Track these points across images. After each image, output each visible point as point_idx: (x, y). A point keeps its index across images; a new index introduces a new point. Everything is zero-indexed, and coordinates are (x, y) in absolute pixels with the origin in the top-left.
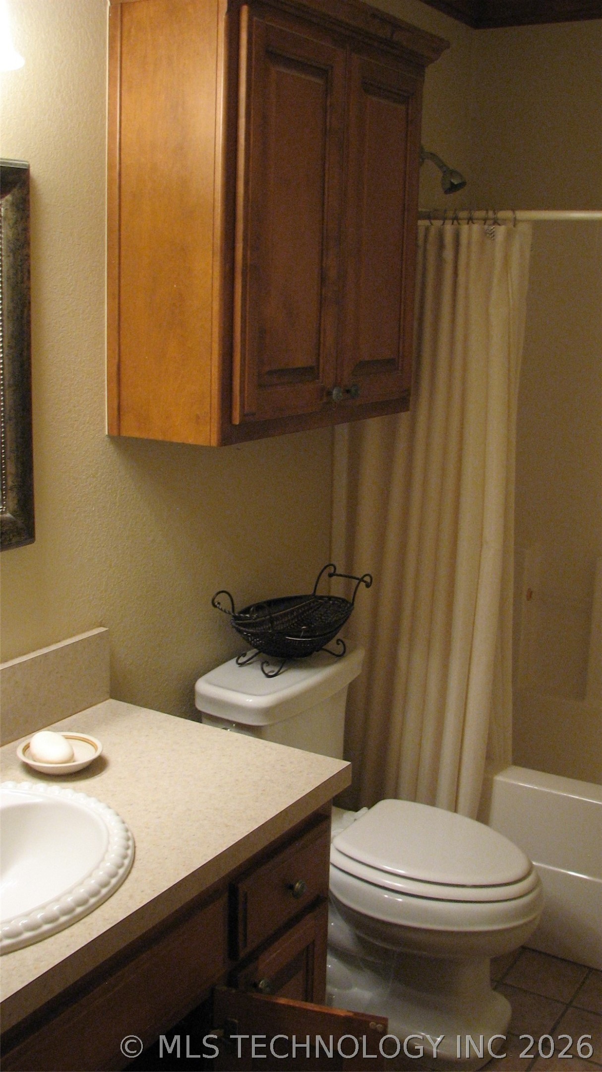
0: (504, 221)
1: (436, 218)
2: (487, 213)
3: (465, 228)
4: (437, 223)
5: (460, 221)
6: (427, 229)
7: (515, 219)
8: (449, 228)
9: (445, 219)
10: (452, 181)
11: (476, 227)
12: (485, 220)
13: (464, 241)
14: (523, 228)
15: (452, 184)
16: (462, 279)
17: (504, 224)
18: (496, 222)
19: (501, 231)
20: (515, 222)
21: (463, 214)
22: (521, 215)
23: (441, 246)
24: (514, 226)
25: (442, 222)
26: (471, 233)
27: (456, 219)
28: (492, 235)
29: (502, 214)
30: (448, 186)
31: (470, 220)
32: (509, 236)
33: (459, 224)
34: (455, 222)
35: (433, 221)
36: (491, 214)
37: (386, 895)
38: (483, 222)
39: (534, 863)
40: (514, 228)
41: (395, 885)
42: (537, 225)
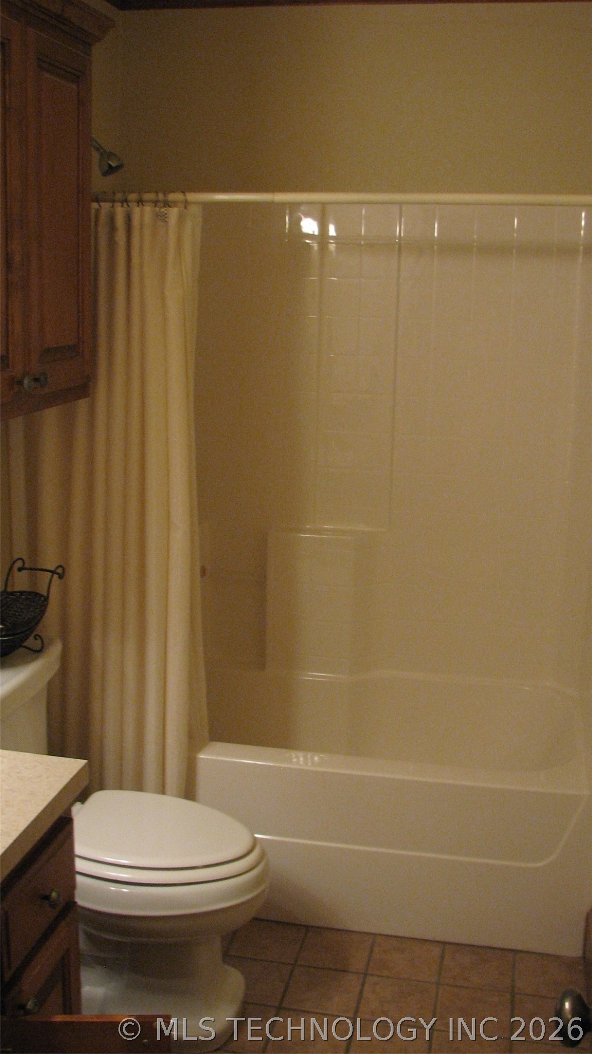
0: (175, 203)
1: (105, 201)
2: (157, 195)
3: (136, 211)
4: (106, 206)
5: (129, 204)
6: (98, 211)
7: (186, 201)
8: (120, 211)
9: (114, 201)
10: (110, 162)
11: (148, 209)
12: (156, 203)
13: (136, 222)
14: (194, 210)
15: (110, 166)
16: (135, 261)
17: (176, 206)
18: (167, 204)
19: (173, 213)
20: (186, 204)
21: (133, 197)
22: (192, 197)
23: (112, 228)
24: (186, 207)
25: (111, 205)
26: (144, 215)
27: (125, 201)
28: (164, 218)
29: (172, 197)
30: (106, 168)
31: (140, 202)
32: (181, 218)
33: (128, 206)
34: (125, 204)
35: (102, 204)
36: (161, 196)
37: (113, 887)
38: (154, 204)
39: (257, 836)
40: (185, 210)
41: (122, 877)
42: (208, 207)
